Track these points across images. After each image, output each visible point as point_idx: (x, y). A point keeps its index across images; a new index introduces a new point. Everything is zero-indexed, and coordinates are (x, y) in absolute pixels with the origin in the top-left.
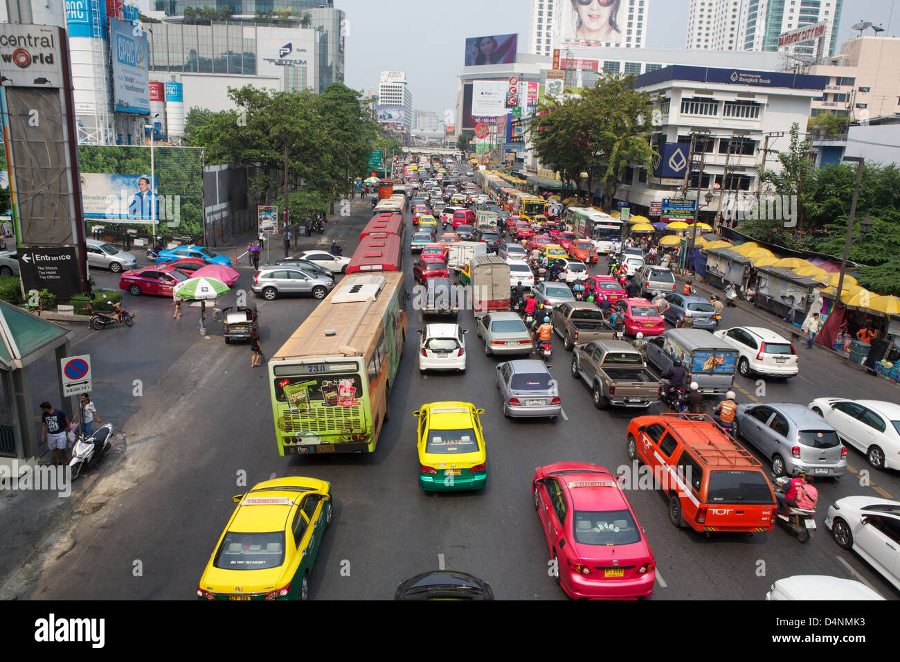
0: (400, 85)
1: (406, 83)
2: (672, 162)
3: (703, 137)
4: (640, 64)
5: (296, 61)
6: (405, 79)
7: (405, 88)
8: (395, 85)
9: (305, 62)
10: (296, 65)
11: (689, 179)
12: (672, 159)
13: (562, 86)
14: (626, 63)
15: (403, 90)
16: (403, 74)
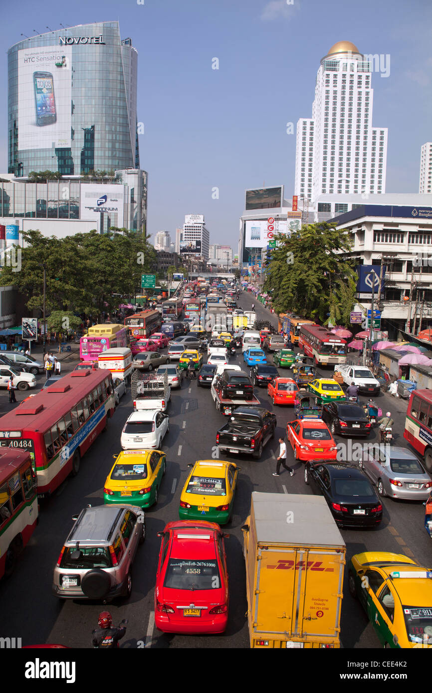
0: (199, 225)
1: (204, 224)
2: (368, 280)
3: (390, 260)
4: (347, 205)
5: (109, 208)
6: (204, 221)
7: (203, 227)
8: (196, 225)
9: (117, 209)
10: (109, 211)
11: (381, 293)
12: (367, 278)
13: (300, 223)
14: (336, 204)
15: (202, 228)
16: (202, 217)
